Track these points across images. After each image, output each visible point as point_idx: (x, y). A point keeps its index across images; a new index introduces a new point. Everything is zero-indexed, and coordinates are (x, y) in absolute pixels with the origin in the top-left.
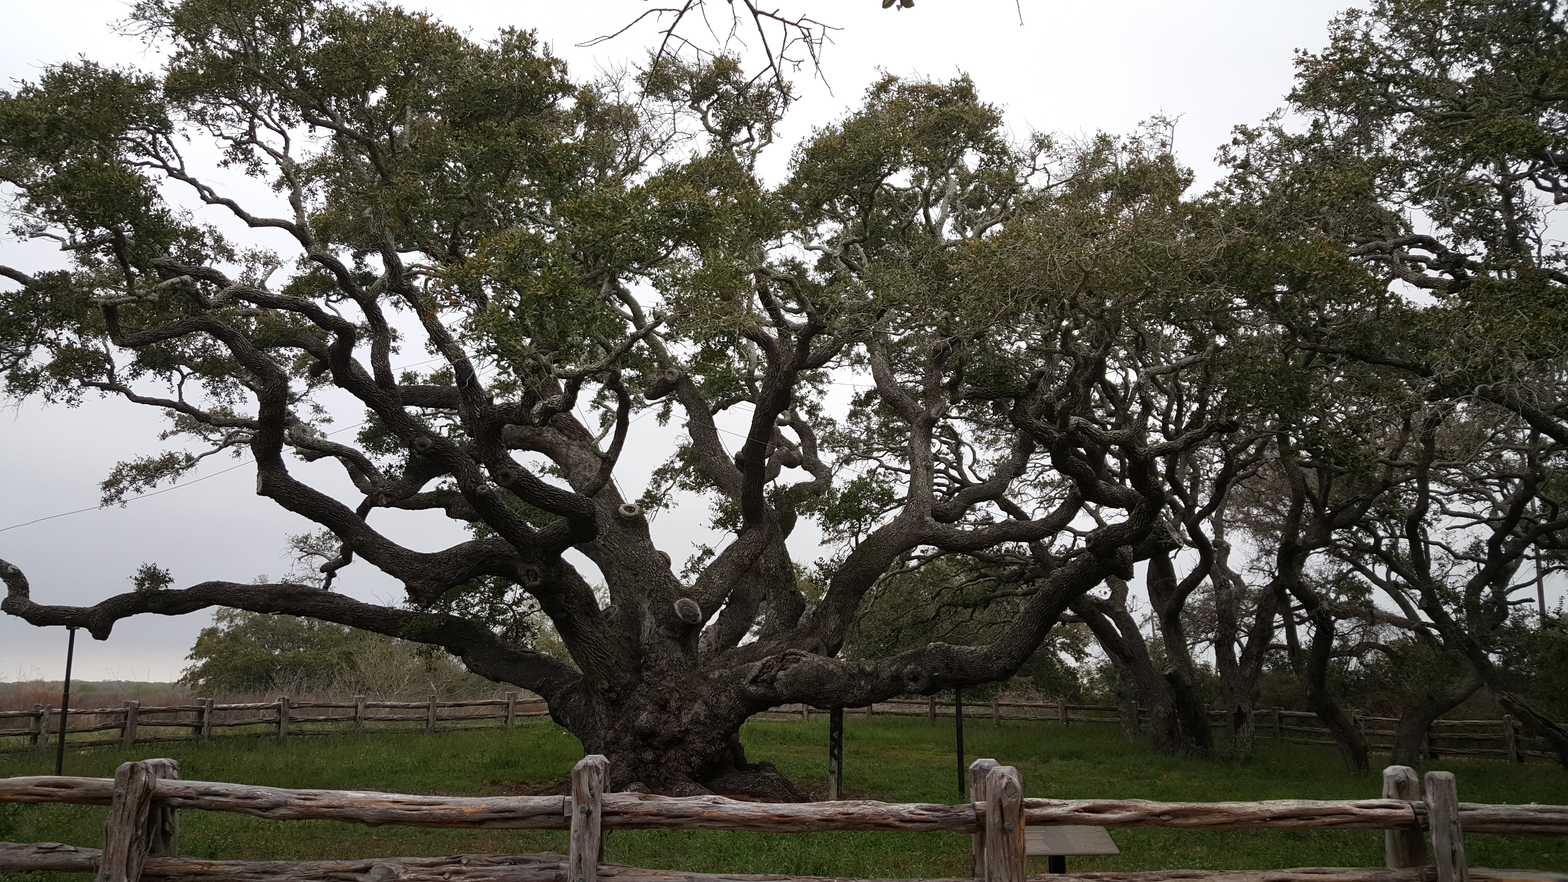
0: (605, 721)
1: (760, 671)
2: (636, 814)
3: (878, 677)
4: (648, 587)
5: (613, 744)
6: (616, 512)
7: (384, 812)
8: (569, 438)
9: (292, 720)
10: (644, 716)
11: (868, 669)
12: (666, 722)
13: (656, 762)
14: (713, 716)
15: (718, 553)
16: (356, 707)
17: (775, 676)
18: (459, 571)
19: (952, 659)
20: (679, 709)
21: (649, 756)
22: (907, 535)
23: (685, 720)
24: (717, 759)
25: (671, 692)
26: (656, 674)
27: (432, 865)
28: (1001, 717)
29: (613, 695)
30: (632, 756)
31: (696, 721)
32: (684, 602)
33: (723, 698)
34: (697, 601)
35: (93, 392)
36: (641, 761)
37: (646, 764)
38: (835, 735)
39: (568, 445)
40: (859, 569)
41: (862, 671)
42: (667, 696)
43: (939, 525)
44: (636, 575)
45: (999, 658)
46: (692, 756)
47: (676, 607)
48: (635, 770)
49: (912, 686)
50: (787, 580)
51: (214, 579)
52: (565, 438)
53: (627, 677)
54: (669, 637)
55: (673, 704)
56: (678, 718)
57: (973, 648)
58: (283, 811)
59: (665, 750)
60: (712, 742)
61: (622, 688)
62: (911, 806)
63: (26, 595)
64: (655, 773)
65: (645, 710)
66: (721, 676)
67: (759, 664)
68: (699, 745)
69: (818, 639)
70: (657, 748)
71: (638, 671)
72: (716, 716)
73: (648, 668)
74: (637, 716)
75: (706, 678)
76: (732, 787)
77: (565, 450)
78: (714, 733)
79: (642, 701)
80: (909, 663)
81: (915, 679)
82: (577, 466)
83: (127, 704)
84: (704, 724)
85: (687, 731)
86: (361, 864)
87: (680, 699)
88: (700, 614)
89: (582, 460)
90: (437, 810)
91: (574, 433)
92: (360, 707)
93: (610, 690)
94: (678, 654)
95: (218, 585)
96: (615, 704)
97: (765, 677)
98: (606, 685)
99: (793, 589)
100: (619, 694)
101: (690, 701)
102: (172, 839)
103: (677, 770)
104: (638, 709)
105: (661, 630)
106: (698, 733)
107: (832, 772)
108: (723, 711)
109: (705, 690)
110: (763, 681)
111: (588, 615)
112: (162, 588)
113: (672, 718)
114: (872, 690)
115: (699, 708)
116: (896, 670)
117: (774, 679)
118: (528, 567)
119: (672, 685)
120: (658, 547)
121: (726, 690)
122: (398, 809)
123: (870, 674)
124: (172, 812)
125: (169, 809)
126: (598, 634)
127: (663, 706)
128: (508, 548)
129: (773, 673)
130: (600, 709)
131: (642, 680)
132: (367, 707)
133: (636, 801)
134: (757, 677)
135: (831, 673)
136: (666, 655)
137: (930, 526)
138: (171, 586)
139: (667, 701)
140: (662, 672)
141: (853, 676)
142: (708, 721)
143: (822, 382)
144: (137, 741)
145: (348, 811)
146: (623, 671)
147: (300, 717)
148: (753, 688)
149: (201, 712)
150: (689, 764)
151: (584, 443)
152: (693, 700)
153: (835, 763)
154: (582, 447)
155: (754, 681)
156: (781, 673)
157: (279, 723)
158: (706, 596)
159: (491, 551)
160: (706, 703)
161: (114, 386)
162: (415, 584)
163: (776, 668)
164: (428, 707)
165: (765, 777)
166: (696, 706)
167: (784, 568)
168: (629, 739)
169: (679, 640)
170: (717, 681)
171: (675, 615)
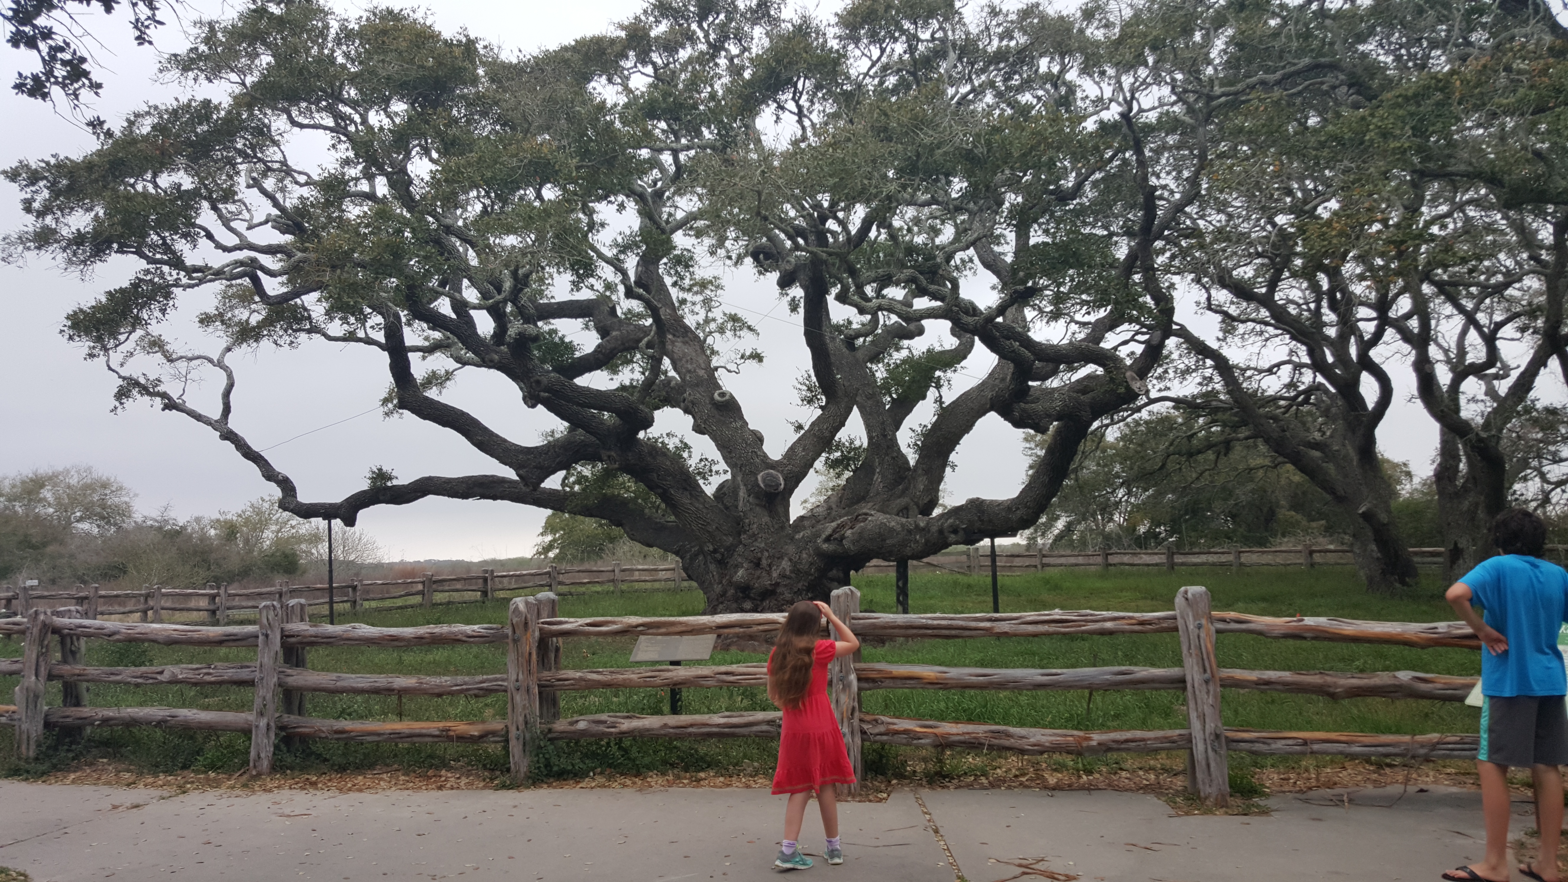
0: (716, 577)
1: (834, 531)
3: (929, 531)
4: (739, 463)
5: (722, 597)
6: (712, 399)
7: (168, 636)
8: (674, 335)
9: (561, 584)
10: (740, 572)
11: (922, 524)
14: (796, 571)
15: (806, 428)
17: (843, 534)
18: (558, 460)
19: (984, 512)
20: (770, 566)
21: (748, 605)
23: (775, 575)
25: (762, 552)
26: (750, 537)
27: (197, 669)
28: (1241, 564)
29: (718, 556)
30: (734, 605)
31: (783, 576)
32: (768, 473)
33: (804, 556)
34: (782, 472)
35: (303, 336)
38: (900, 584)
39: (673, 342)
41: (917, 526)
42: (759, 555)
44: (730, 452)
45: (1018, 509)
47: (759, 477)
49: (952, 537)
50: (888, 447)
51: (427, 475)
53: (728, 540)
54: (757, 505)
55: (764, 562)
56: (769, 573)
58: (117, 637)
59: (762, 600)
61: (725, 550)
63: (294, 496)
65: (742, 567)
66: (804, 536)
67: (834, 524)
70: (755, 599)
71: (737, 534)
73: (745, 532)
74: (736, 573)
75: (792, 539)
78: (800, 586)
79: (740, 560)
80: (950, 518)
81: (955, 531)
82: (681, 360)
84: (789, 578)
85: (777, 584)
86: (159, 669)
87: (769, 557)
88: (782, 482)
89: (685, 354)
90: (196, 635)
91: (677, 331)
93: (715, 551)
94: (766, 519)
95: (430, 479)
96: (722, 563)
97: (836, 536)
98: (711, 548)
99: (895, 454)
100: (724, 555)
101: (778, 558)
104: (737, 566)
105: (751, 500)
106: (786, 585)
108: (804, 567)
109: (791, 549)
110: (835, 539)
111: (685, 489)
112: (389, 484)
113: (764, 574)
114: (924, 544)
115: (785, 564)
116: (941, 524)
117: (843, 537)
118: (608, 453)
119: (763, 545)
120: (751, 426)
121: (805, 549)
122: (175, 635)
123: (923, 529)
126: (697, 505)
129: (843, 532)
130: (712, 567)
131: (741, 542)
134: (831, 536)
135: (892, 530)
136: (756, 520)
138: (395, 482)
139: (760, 559)
140: (754, 535)
141: (910, 532)
142: (793, 575)
145: (151, 636)
146: (725, 535)
147: (567, 581)
148: (825, 546)
152: (781, 558)
154: (685, 343)
155: (828, 539)
156: (849, 533)
158: (790, 467)
160: (790, 560)
163: (847, 528)
166: (784, 562)
168: (731, 592)
169: (764, 506)
170: (800, 540)
171: (758, 486)
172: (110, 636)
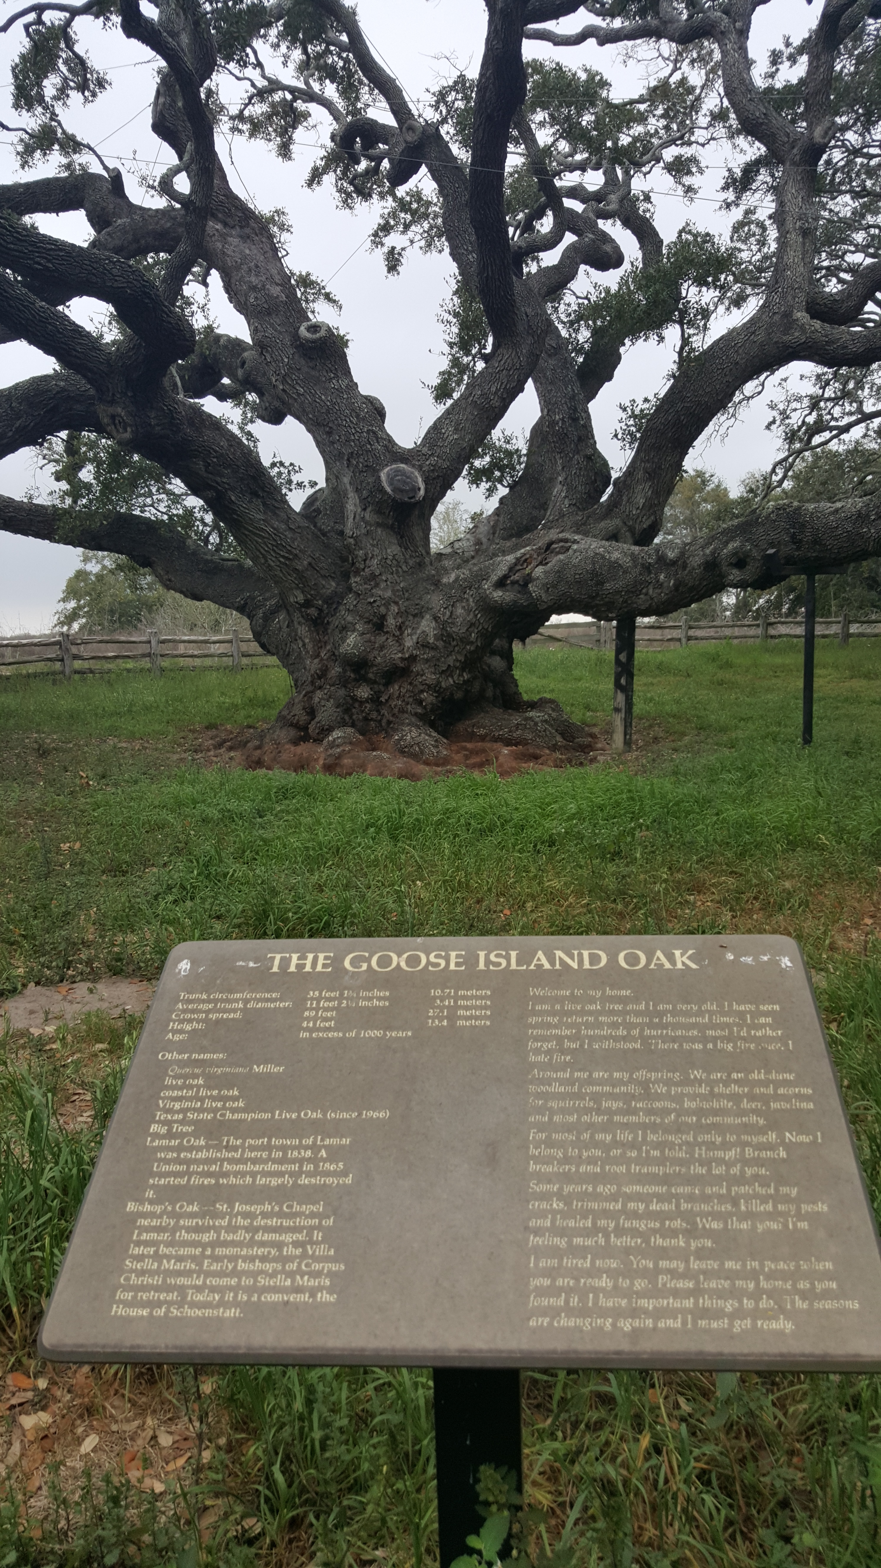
0: (310, 647)
1: (511, 569)
3: (684, 567)
4: (346, 451)
5: (320, 678)
6: (296, 336)
8: (225, 224)
10: (351, 639)
11: (671, 555)
12: (382, 647)
13: (375, 700)
14: (446, 637)
17: (529, 575)
19: (803, 525)
20: (400, 628)
21: (363, 692)
22: (762, 345)
23: (409, 642)
24: (459, 695)
25: (387, 605)
26: (367, 580)
29: (313, 612)
30: (342, 692)
31: (423, 644)
32: (397, 471)
33: (459, 611)
34: (420, 468)
36: (354, 699)
37: (361, 703)
38: (623, 657)
39: (223, 236)
40: (679, 406)
41: (661, 559)
42: (383, 610)
43: (817, 324)
44: (329, 433)
46: (422, 691)
47: (383, 475)
48: (347, 711)
49: (735, 576)
52: (219, 226)
53: (332, 586)
54: (378, 525)
55: (391, 622)
56: (399, 640)
57: (839, 505)
59: (387, 685)
60: (448, 672)
61: (325, 601)
64: (374, 715)
65: (354, 631)
66: (457, 579)
67: (510, 558)
68: (430, 677)
69: (617, 522)
70: (375, 682)
71: (346, 576)
72: (449, 635)
73: (357, 572)
74: (343, 640)
75: (437, 584)
76: (482, 731)
77: (219, 245)
78: (451, 661)
79: (350, 618)
80: (732, 539)
81: (740, 563)
82: (238, 268)
84: (434, 648)
85: (413, 659)
87: (399, 613)
88: (422, 486)
89: (244, 257)
91: (230, 213)
92: (153, 643)
93: (307, 604)
94: (393, 549)
96: (319, 624)
97: (516, 577)
98: (301, 598)
99: (589, 451)
100: (321, 610)
101: (415, 616)
103: (402, 711)
104: (344, 629)
105: (367, 515)
106: (427, 661)
107: (617, 710)
108: (458, 629)
109: (436, 600)
110: (514, 583)
111: (255, 494)
113: (391, 641)
114: (677, 587)
115: (427, 626)
116: (713, 553)
117: (529, 580)
118: (111, 410)
119: (388, 594)
120: (364, 390)
121: (461, 599)
123: (674, 563)
126: (276, 524)
127: (378, 625)
128: (83, 385)
129: (527, 571)
130: (303, 630)
131: (350, 589)
132: (163, 642)
134: (505, 577)
135: (615, 566)
136: (376, 551)
137: (802, 328)
139: (383, 617)
140: (373, 576)
141: (647, 568)
142: (440, 644)
146: (324, 577)
147: (85, 655)
148: (497, 595)
150: (420, 702)
151: (247, 231)
152: (419, 615)
153: (621, 697)
154: (245, 238)
155: (501, 583)
156: (539, 570)
157: (62, 660)
158: (433, 460)
159: (63, 390)
160: (436, 618)
163: (534, 563)
165: (526, 719)
166: (424, 623)
168: (336, 670)
169: (392, 527)
170: (451, 586)
171: (382, 490)
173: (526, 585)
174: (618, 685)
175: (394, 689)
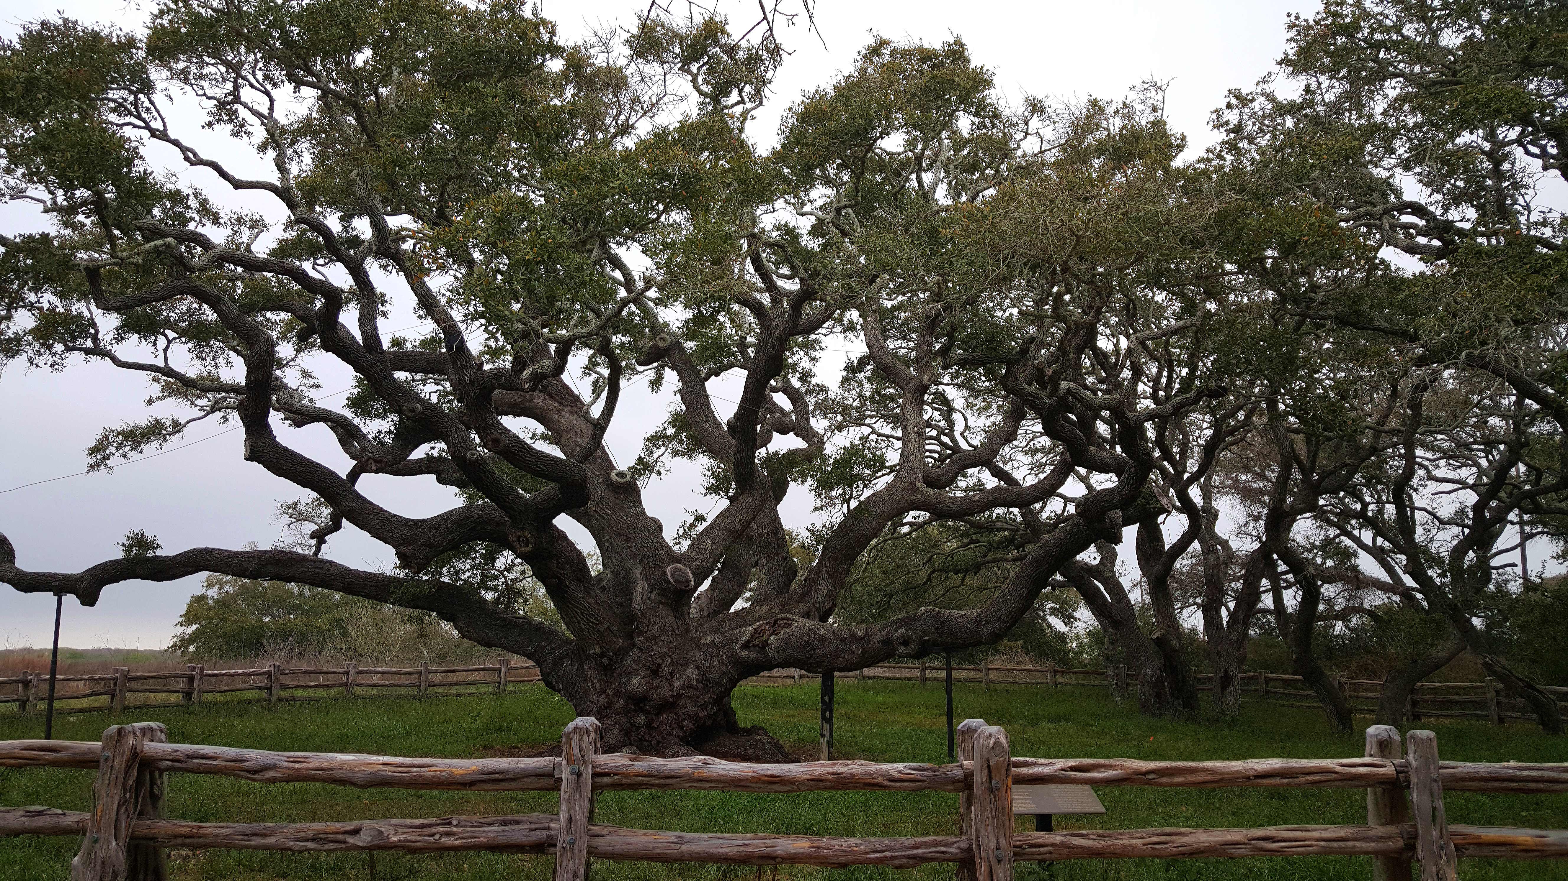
0: (597, 686)
1: (752, 636)
2: (627, 775)
3: (869, 641)
4: (640, 553)
5: (606, 708)
6: (608, 478)
7: (374, 774)
8: (560, 404)
9: (283, 686)
10: (636, 681)
11: (859, 633)
12: (657, 687)
13: (649, 726)
14: (705, 680)
15: (710, 520)
16: (348, 673)
17: (766, 641)
19: (943, 623)
20: (671, 674)
21: (641, 720)
22: (899, 501)
23: (677, 684)
24: (709, 723)
25: (663, 657)
26: (648, 640)
27: (422, 826)
29: (605, 661)
30: (624, 720)
31: (689, 686)
32: (676, 568)
34: (689, 566)
35: (77, 357)
36: (633, 725)
37: (638, 728)
38: (827, 699)
39: (559, 411)
40: (850, 535)
41: (853, 636)
42: (660, 661)
43: (930, 491)
44: (628, 541)
45: (988, 622)
46: (684, 720)
47: (668, 573)
48: (626, 734)
49: (902, 650)
50: (779, 546)
51: (203, 546)
52: (556, 404)
53: (620, 642)
54: (661, 603)
55: (665, 669)
56: (670, 682)
57: (963, 612)
58: (272, 774)
59: (657, 715)
60: (703, 707)
61: (615, 654)
62: (900, 766)
63: (13, 562)
64: (647, 737)
65: (637, 675)
66: (713, 641)
67: (751, 629)
68: (691, 709)
69: (809, 604)
70: (649, 712)
71: (630, 635)
72: (708, 680)
73: (640, 634)
74: (629, 681)
75: (698, 643)
76: (724, 750)
77: (556, 416)
78: (706, 698)
79: (634, 666)
80: (900, 627)
81: (906, 643)
82: (568, 432)
83: (117, 671)
84: (696, 688)
85: (680, 696)
86: (351, 826)
87: (672, 664)
88: (692, 579)
89: (573, 426)
90: (427, 772)
91: (565, 399)
92: (351, 674)
93: (603, 655)
94: (671, 620)
95: (206, 551)
96: (607, 670)
97: (756, 642)
98: (598, 650)
99: (785, 555)
100: (611, 660)
101: (682, 666)
102: (161, 803)
103: (669, 734)
104: (630, 674)
105: (653, 596)
106: (690, 697)
107: (823, 735)
108: (715, 675)
109: (697, 655)
110: (755, 646)
111: (579, 580)
112: (150, 554)
113: (664, 683)
114: (863, 654)
115: (691, 672)
116: (888, 634)
117: (765, 644)
118: (519, 533)
119: (665, 650)
120: (649, 513)
121: (717, 655)
122: (388, 771)
123: (861, 639)
124: (161, 776)
125: (157, 773)
126: (589, 600)
127: (655, 671)
128: (499, 514)
129: (764, 638)
130: (592, 673)
131: (634, 645)
132: (359, 673)
133: (627, 762)
134: (749, 641)
135: (822, 638)
136: (657, 620)
137: (922, 492)
139: (660, 666)
140: (654, 637)
141: (844, 641)
142: (700, 686)
143: (814, 349)
144: (126, 708)
145: (338, 774)
146: (615, 636)
147: (290, 684)
148: (744, 653)
149: (191, 679)
150: (681, 728)
151: (575, 409)
152: (686, 665)
153: (825, 726)
154: (573, 413)
155: (746, 646)
156: (773, 638)
157: (270, 689)
158: (698, 562)
159: (482, 516)
160: (698, 668)
161: (98, 351)
162: (405, 550)
163: (768, 633)
164: (420, 673)
165: (756, 741)
166: (689, 670)
167: (776, 534)
168: (621, 703)
169: (671, 605)
170: (709, 646)
171: (668, 582)
172: (256, 772)
173: (764, 647)
174: (823, 718)
175: (663, 717)
